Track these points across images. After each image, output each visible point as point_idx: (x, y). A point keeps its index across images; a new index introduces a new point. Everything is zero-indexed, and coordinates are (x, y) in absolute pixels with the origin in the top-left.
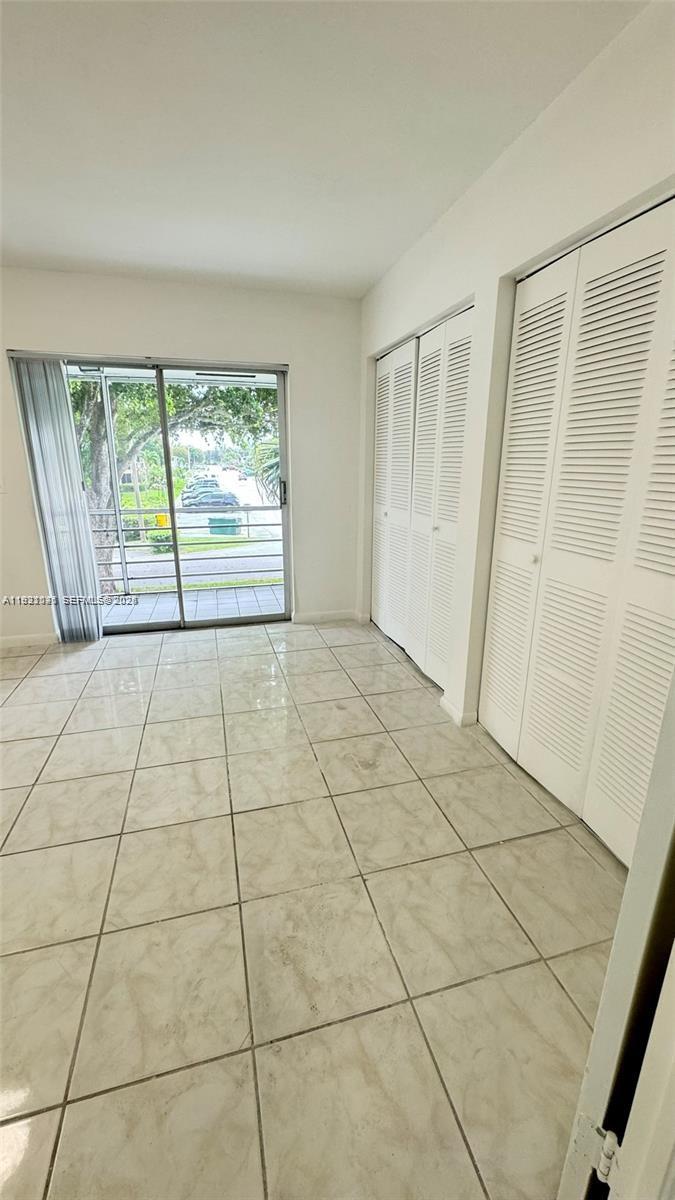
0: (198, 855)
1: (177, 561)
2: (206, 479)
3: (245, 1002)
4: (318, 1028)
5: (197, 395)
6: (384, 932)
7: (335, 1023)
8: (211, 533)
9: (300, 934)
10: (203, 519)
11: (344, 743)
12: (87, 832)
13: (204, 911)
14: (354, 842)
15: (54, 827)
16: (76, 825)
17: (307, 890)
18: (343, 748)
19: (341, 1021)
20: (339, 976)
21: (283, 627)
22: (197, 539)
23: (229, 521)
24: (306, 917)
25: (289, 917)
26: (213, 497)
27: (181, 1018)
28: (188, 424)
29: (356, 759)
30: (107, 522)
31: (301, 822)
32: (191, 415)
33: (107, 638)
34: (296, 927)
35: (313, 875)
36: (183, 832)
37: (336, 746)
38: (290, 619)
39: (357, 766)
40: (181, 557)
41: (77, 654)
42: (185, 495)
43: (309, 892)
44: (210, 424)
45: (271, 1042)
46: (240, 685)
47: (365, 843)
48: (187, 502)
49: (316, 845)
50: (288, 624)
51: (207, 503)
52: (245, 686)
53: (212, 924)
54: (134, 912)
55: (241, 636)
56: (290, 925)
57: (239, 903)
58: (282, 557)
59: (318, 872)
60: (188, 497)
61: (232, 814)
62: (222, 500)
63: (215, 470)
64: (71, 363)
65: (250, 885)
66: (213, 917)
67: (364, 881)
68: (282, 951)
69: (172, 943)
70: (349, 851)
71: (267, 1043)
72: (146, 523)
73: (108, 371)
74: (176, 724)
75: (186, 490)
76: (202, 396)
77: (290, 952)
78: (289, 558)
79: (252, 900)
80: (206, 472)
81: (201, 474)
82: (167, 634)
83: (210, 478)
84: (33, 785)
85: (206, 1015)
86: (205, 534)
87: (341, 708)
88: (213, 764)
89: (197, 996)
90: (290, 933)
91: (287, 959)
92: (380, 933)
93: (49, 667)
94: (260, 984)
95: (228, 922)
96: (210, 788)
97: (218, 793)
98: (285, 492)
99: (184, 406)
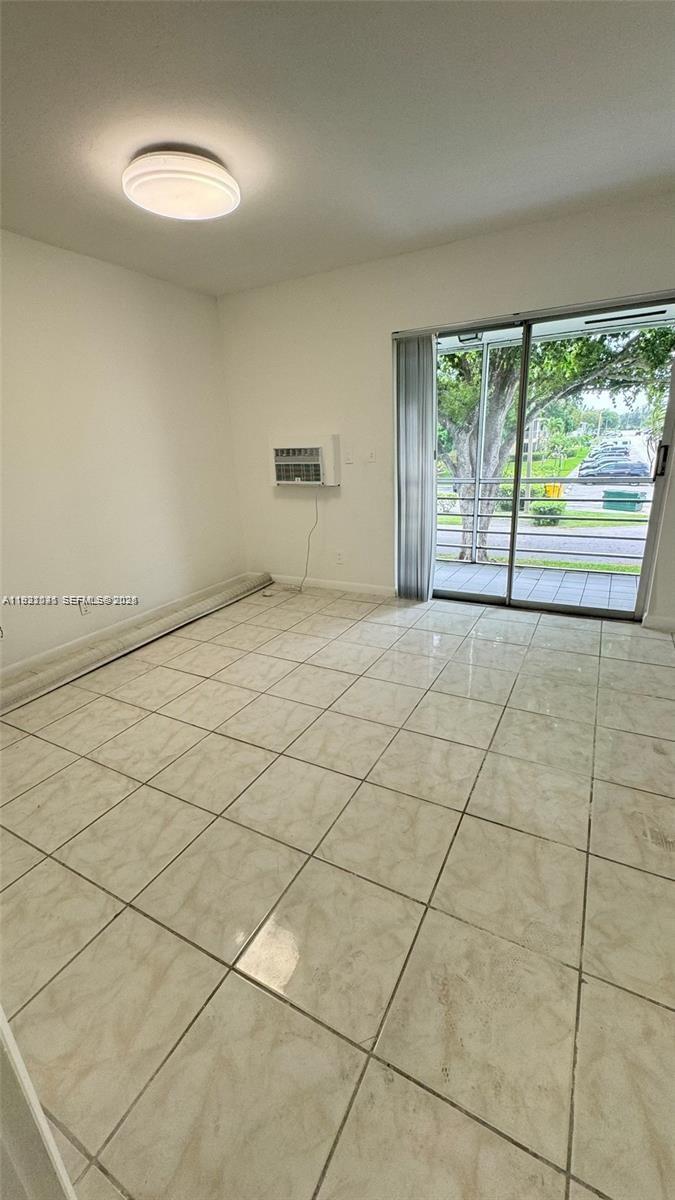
0: (414, 836)
1: (513, 534)
2: (615, 446)
3: (385, 1005)
4: (439, 1096)
5: (614, 349)
6: (575, 1063)
7: (460, 1109)
8: (604, 508)
9: (471, 982)
10: (598, 491)
11: (640, 797)
12: (341, 766)
13: (393, 891)
14: (593, 926)
15: (323, 751)
16: (337, 756)
17: (505, 942)
18: (636, 803)
19: (467, 1113)
20: (490, 1062)
21: (626, 629)
22: (584, 514)
23: (630, 495)
24: (486, 970)
25: (469, 955)
26: (617, 467)
27: (330, 972)
28: (598, 384)
29: (648, 826)
30: (490, 491)
31: (534, 864)
32: (599, 373)
33: (434, 601)
34: (470, 972)
35: (519, 930)
36: (412, 805)
37: (626, 797)
38: (640, 621)
39: (645, 834)
40: (519, 530)
41: (405, 609)
42: (585, 465)
43: (506, 946)
44: (624, 381)
45: (388, 1065)
46: (539, 681)
47: (608, 936)
48: (584, 472)
49: (539, 898)
50: (636, 627)
51: (608, 474)
52: (544, 684)
53: (393, 908)
54: (343, 853)
55: (568, 627)
56: (466, 964)
57: (428, 906)
58: (645, 542)
59: (525, 931)
60: (588, 468)
61: (464, 813)
62: (627, 471)
63: (628, 435)
64: (442, 335)
65: (446, 895)
66: (399, 901)
67: (581, 981)
68: (444, 985)
69: (355, 900)
70: (578, 933)
71: (384, 1062)
72: (533, 493)
73: (487, 336)
74: (455, 699)
75: (587, 459)
76: (621, 349)
77: (451, 991)
78: (654, 545)
79: (441, 911)
80: (617, 439)
81: (610, 441)
82: (489, 609)
83: (620, 445)
84: (326, 710)
85: (349, 987)
86: (598, 509)
87: (660, 751)
88: (471, 753)
89: (350, 964)
90: (461, 972)
91: (445, 998)
92: (570, 1059)
93: (379, 616)
94: (406, 1000)
95: (408, 917)
96: (456, 776)
97: (460, 784)
98: (665, 459)
99: (595, 364)
